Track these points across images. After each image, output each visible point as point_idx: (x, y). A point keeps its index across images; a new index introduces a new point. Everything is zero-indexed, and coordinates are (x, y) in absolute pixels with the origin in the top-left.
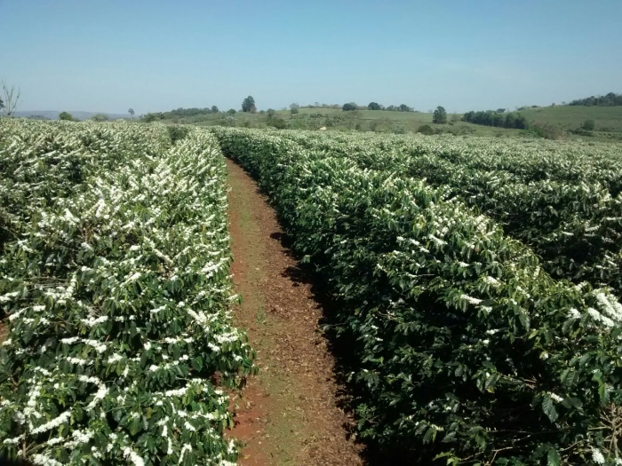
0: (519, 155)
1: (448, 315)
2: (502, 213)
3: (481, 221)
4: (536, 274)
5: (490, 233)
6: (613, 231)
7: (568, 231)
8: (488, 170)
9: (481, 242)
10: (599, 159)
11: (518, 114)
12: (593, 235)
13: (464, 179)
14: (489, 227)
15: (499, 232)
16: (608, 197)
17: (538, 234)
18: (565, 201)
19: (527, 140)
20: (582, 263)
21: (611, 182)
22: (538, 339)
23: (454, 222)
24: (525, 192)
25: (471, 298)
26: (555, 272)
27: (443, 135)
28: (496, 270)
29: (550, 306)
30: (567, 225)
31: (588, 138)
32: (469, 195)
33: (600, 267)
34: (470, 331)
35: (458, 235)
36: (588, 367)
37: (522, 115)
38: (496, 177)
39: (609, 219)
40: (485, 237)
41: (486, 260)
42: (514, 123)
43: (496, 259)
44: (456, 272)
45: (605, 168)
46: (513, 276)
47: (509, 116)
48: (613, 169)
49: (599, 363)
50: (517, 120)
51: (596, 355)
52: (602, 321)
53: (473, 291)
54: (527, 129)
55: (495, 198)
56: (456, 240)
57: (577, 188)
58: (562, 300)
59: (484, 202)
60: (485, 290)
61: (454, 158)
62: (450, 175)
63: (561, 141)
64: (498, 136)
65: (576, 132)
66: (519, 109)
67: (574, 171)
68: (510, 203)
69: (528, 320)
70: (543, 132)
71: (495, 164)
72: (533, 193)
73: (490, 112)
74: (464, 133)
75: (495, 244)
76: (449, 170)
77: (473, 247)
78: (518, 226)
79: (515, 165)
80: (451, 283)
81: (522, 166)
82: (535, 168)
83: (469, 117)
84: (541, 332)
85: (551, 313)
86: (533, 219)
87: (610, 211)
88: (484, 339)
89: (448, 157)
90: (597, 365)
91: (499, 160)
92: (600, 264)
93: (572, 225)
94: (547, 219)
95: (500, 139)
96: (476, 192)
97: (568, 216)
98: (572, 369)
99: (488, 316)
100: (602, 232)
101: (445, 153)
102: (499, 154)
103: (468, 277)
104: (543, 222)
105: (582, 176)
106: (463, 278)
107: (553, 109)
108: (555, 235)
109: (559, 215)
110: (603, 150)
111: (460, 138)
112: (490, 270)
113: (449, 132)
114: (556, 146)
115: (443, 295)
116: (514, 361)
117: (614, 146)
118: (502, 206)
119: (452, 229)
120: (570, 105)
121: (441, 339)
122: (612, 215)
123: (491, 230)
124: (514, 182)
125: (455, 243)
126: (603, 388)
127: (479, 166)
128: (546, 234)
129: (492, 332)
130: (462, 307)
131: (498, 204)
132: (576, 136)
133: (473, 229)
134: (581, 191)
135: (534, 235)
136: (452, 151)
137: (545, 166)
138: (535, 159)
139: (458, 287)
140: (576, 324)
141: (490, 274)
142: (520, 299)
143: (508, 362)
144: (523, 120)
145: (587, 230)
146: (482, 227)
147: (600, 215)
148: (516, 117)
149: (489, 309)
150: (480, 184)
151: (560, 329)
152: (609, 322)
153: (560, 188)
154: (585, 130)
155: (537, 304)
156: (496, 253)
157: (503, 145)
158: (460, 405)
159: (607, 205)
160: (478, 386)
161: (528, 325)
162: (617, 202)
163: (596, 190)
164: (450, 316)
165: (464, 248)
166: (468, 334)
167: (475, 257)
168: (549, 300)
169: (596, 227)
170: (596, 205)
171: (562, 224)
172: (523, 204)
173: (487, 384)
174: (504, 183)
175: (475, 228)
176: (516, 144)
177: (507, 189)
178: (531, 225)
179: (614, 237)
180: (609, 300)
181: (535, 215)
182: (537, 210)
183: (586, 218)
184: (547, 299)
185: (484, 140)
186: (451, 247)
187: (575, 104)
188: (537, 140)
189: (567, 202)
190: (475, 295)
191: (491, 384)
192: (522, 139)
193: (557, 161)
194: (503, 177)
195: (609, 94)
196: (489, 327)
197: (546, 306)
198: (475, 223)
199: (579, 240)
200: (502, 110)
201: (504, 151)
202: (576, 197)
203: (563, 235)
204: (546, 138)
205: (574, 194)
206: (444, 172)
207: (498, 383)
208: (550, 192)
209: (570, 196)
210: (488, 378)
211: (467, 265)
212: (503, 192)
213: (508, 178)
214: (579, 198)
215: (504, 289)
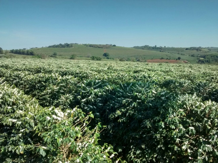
0: (31, 65)
1: (5, 128)
2: (26, 86)
3: (16, 90)
4: (37, 107)
5: (19, 94)
6: (63, 88)
7: (49, 90)
8: (20, 71)
9: (15, 98)
10: (58, 65)
11: (31, 50)
12: (57, 90)
13: (10, 75)
14: (19, 92)
15: (23, 94)
16: (60, 77)
17: (39, 92)
18: (47, 80)
19: (35, 59)
20: (55, 100)
21: (62, 72)
22: (37, 129)
23: (4, 92)
24: (33, 78)
25: (13, 120)
26: (46, 104)
27: (2, 58)
28: (22, 108)
29: (40, 117)
30: (48, 88)
31: (55, 58)
32: (13, 81)
33: (60, 100)
34: (14, 132)
35: (7, 97)
36: (54, 135)
37: (32, 50)
38: (23, 73)
39: (61, 84)
40: (17, 96)
41: (18, 104)
42: (30, 53)
43: (22, 104)
44: (7, 111)
45: (61, 68)
46: (28, 109)
47: (28, 51)
48: (63, 68)
49: (57, 132)
50: (31, 52)
51: (55, 130)
52: (57, 119)
53: (13, 117)
54: (35, 55)
55: (23, 81)
56: (6, 98)
57: (50, 75)
58: (44, 114)
59: (19, 83)
60: (18, 116)
61: (7, 67)
62: (5, 74)
63: (47, 59)
64: (24, 58)
65: (51, 56)
66: (31, 49)
67: (50, 69)
68: (28, 82)
69: (33, 123)
70: (40, 57)
71: (23, 69)
72: (36, 78)
73: (20, 49)
74: (11, 57)
75: (21, 98)
76: (4, 72)
77: (12, 100)
78: (32, 90)
79: (30, 68)
80: (5, 116)
81: (32, 69)
82: (37, 69)
83: (12, 51)
84: (38, 127)
85: (41, 120)
86: (37, 87)
87: (62, 82)
88: (19, 134)
89: (4, 67)
90: (56, 133)
91: (24, 67)
92: (60, 99)
93: (50, 88)
94: (42, 87)
95: (25, 59)
96: (16, 79)
97: (48, 85)
98: (49, 137)
99: (20, 125)
100: (60, 89)
101: (2, 65)
102: (24, 65)
103: (12, 112)
104: (41, 88)
105: (53, 71)
106: (10, 113)
107: (42, 48)
108: (45, 92)
109: (46, 85)
110: (60, 62)
111: (9, 59)
112: (20, 108)
113: (5, 57)
114: (45, 61)
115: (2, 121)
116: (31, 139)
117: (63, 61)
118: (26, 84)
119: (4, 95)
120: (48, 47)
121: (3, 138)
122: (62, 83)
123: (20, 93)
124: (30, 74)
125: (6, 100)
126: (59, 140)
127: (16, 70)
128: (42, 92)
129: (22, 131)
130: (10, 124)
131: (24, 83)
132: (51, 57)
133: (12, 94)
134: (52, 76)
135: (38, 93)
136: (5, 64)
137: (41, 68)
138: (37, 66)
139: (8, 116)
140: (49, 122)
141: (20, 109)
142: (30, 117)
143: (29, 140)
144: (33, 52)
145: (55, 89)
146: (16, 93)
147: (59, 84)
148: (30, 51)
149: (20, 123)
150: (17, 76)
151: (44, 124)
152: (59, 119)
153: (45, 76)
154: (54, 56)
155: (36, 117)
156: (22, 101)
157: (26, 61)
158: (12, 161)
159: (61, 80)
160: (17, 152)
161: (33, 125)
162: (63, 79)
163: (57, 75)
164: (7, 128)
165: (9, 101)
166: (14, 133)
167: (14, 104)
168: (40, 115)
169: (58, 88)
170: (57, 80)
171: (47, 88)
172: (33, 82)
173: (20, 151)
174: (26, 75)
175: (13, 93)
176: (31, 61)
177: (27, 77)
178: (37, 89)
179: (64, 90)
180: (59, 111)
181: (38, 86)
182: (38, 84)
183: (54, 85)
184: (39, 115)
185: (19, 60)
186: (4, 101)
187: (50, 47)
188: (38, 59)
189: (48, 80)
190: (15, 118)
191: (22, 150)
192: (33, 59)
193: (45, 66)
194: (25, 73)
195: (60, 44)
196: (21, 129)
197: (39, 117)
198: (13, 92)
199: (53, 92)
200: (25, 49)
201: (26, 64)
202: (51, 78)
203: (48, 91)
204: (42, 58)
205: (50, 77)
206: (2, 72)
207: (25, 149)
208: (42, 77)
209: (49, 78)
210: (21, 148)
211: (11, 107)
212: (26, 79)
213: (27, 73)
214: (52, 78)
215: (25, 114)
